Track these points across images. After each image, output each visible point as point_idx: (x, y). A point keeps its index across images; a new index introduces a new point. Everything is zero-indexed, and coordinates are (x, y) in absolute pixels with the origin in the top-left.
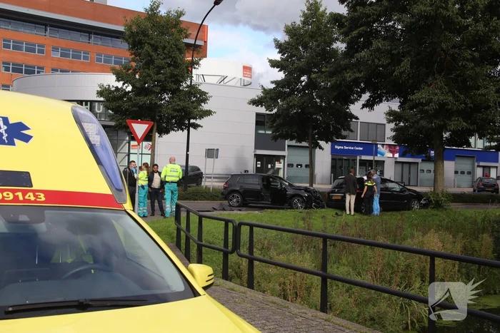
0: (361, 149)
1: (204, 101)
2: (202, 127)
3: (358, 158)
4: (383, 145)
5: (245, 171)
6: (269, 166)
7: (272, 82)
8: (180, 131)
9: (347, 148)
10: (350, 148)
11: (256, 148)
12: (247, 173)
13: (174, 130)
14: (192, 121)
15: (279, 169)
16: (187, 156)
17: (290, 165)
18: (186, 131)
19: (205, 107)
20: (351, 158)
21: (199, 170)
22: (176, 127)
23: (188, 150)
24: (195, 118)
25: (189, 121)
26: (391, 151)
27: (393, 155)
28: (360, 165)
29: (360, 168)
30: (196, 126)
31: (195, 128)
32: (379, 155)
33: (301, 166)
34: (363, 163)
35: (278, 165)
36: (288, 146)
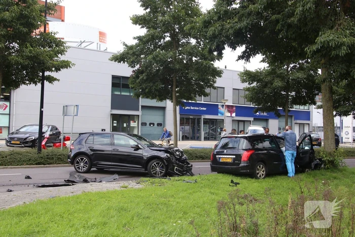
0: (205, 109)
1: (62, 52)
2: (58, 80)
3: (203, 117)
4: (223, 106)
5: (102, 130)
6: (125, 125)
7: (134, 38)
8: (33, 85)
9: (193, 108)
10: (196, 108)
11: (113, 107)
12: (103, 132)
13: (24, 83)
14: (47, 73)
15: (134, 127)
16: (41, 113)
17: (144, 124)
18: (39, 85)
19: (62, 58)
20: (197, 117)
21: (57, 129)
22: (28, 80)
23: (42, 106)
24: (51, 70)
25: (43, 74)
26: (229, 111)
27: (231, 115)
28: (204, 124)
29: (204, 126)
30: (51, 80)
31: (50, 82)
32: (219, 115)
33: (153, 124)
34: (207, 122)
35: (132, 124)
36: (142, 106)
